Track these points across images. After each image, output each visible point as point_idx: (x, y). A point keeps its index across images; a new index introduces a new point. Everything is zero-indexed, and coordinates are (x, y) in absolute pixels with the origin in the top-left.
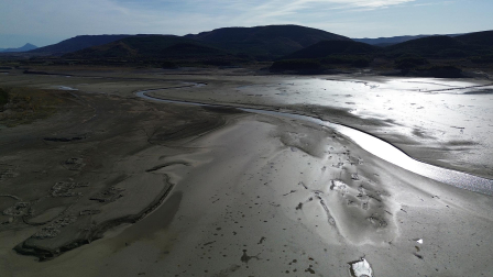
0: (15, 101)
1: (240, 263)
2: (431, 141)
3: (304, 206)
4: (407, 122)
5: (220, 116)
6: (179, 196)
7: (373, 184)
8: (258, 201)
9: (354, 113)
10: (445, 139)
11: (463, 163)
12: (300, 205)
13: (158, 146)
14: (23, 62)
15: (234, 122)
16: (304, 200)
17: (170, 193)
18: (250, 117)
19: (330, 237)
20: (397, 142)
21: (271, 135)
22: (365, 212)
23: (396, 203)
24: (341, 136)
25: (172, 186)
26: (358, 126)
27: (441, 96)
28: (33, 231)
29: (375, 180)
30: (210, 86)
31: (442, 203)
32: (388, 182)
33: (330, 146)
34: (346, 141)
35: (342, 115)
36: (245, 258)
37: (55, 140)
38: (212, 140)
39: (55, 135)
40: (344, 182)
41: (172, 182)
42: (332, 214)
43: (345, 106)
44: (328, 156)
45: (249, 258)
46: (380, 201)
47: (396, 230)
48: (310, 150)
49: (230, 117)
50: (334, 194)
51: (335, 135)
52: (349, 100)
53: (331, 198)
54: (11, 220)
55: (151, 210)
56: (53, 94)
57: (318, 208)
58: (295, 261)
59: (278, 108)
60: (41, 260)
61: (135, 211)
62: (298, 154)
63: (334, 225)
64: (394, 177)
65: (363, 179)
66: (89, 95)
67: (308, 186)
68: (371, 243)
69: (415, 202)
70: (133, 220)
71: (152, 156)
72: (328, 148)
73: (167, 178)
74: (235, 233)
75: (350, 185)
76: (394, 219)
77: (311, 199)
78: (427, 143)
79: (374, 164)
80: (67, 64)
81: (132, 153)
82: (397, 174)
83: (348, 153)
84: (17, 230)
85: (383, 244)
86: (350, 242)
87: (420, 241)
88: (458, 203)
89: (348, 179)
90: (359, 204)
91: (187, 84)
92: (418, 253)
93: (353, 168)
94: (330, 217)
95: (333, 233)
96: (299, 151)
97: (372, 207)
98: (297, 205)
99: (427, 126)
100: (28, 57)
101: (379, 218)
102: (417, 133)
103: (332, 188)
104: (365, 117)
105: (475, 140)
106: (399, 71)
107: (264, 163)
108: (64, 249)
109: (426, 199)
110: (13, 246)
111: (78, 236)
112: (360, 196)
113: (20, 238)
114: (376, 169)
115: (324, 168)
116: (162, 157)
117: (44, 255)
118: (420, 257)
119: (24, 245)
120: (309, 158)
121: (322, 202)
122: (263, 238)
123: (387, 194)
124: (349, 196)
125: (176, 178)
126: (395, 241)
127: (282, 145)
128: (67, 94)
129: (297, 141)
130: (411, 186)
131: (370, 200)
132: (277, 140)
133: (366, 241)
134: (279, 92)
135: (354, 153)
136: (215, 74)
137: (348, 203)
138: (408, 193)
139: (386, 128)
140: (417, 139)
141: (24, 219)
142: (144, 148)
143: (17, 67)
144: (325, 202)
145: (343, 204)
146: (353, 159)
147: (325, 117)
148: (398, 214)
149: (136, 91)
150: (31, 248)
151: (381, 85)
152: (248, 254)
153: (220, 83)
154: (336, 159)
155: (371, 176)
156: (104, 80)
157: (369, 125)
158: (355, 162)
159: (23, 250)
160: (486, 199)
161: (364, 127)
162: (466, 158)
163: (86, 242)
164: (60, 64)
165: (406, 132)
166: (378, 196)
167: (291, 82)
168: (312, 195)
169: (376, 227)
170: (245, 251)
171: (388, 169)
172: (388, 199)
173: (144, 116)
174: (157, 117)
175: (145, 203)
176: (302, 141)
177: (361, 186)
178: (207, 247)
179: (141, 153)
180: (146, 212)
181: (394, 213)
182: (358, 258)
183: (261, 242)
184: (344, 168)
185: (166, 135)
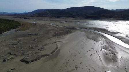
0: (22, 25)
1: (75, 68)
3: (93, 55)
5: (70, 30)
6: (59, 50)
7: (113, 50)
8: (80, 53)
9: (108, 30)
12: (92, 55)
13: (55, 37)
14: (24, 16)
15: (74, 32)
16: (93, 53)
17: (58, 49)
18: (79, 30)
20: (121, 39)
21: (84, 35)
22: (110, 57)
23: (120, 55)
24: (104, 36)
25: (58, 47)
26: (109, 34)
28: (25, 56)
29: (114, 49)
30: (68, 22)
32: (117, 50)
34: (106, 38)
35: (105, 31)
36: (76, 67)
37: (31, 35)
38: (68, 36)
39: (31, 34)
41: (58, 46)
42: (100, 57)
44: (100, 42)
46: (115, 55)
47: (120, 63)
48: (95, 40)
49: (73, 30)
50: (101, 52)
51: (102, 36)
53: (101, 53)
54: (20, 53)
56: (30, 24)
57: (97, 56)
58: (90, 69)
59: (86, 28)
60: (26, 63)
61: (49, 53)
62: (92, 41)
63: (101, 60)
64: (119, 48)
65: (110, 48)
66: (39, 24)
67: (94, 50)
68: (112, 66)
69: (126, 56)
70: (48, 55)
71: (53, 40)
72: (100, 40)
73: (57, 46)
74: (74, 61)
75: (106, 50)
76: (119, 60)
77: (95, 53)
79: (114, 45)
80: (34, 16)
81: (48, 39)
82: (120, 48)
83: (106, 41)
84: (21, 56)
85: (115, 67)
86: (106, 65)
87: (127, 67)
89: (106, 48)
90: (109, 55)
91: (63, 22)
92: (126, 70)
93: (107, 45)
94: (100, 58)
95: (101, 63)
96: (92, 40)
97: (112, 56)
100: (25, 15)
101: (114, 59)
102: (127, 36)
103: (101, 50)
104: (111, 31)
106: (122, 19)
107: (82, 43)
108: (32, 61)
110: (20, 60)
111: (35, 58)
112: (109, 53)
113: (22, 58)
114: (114, 46)
116: (56, 40)
117: (27, 62)
118: (126, 71)
119: (23, 60)
120: (95, 42)
121: (98, 54)
122: (81, 63)
123: (117, 53)
124: (106, 53)
125: (59, 46)
126: (119, 66)
127: (87, 38)
128: (34, 24)
129: (92, 37)
131: (112, 54)
132: (86, 37)
133: (110, 66)
134: (87, 24)
135: (108, 41)
136: (70, 19)
137: (105, 55)
138: (124, 53)
139: (117, 34)
140: (127, 38)
141: (23, 53)
142: (52, 37)
143: (23, 17)
145: (104, 55)
146: (107, 43)
147: (100, 31)
148: (120, 59)
149: (50, 23)
150: (24, 60)
151: (117, 23)
152: (77, 66)
153: (71, 22)
154: (102, 43)
155: (112, 48)
156: (42, 20)
157: (113, 34)
158: (108, 43)
159: (22, 61)
161: (111, 34)
163: (37, 60)
164: (32, 16)
165: (124, 36)
166: (114, 53)
167: (91, 21)
168: (95, 52)
169: (113, 62)
170: (76, 65)
171: (117, 46)
172: (117, 54)
173: (52, 30)
174: (55, 30)
175: (51, 51)
176: (93, 37)
177: (109, 50)
178: (66, 64)
179: (50, 39)
180: (51, 54)
181: (119, 58)
182: (107, 70)
183: (80, 63)
184: (105, 45)
185: (57, 34)
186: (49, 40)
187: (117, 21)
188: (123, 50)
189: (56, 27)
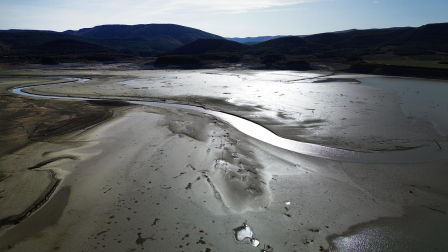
1: (136, 246)
2: (291, 121)
3: (192, 186)
4: (273, 107)
5: (106, 109)
6: (67, 190)
7: (249, 160)
8: (150, 186)
9: (230, 101)
10: (301, 119)
11: (315, 137)
12: (190, 185)
13: (41, 143)
15: (121, 115)
16: (192, 180)
17: (57, 189)
18: (137, 109)
19: (216, 210)
20: (265, 123)
21: (159, 125)
22: (244, 184)
23: (269, 173)
24: (221, 121)
25: (58, 181)
26: (235, 112)
27: (296, 85)
29: (252, 156)
30: (95, 80)
31: (303, 170)
32: (260, 157)
33: (213, 131)
34: (226, 125)
35: (220, 104)
36: (140, 241)
38: (99, 134)
40: (226, 160)
41: (59, 177)
42: (217, 189)
43: (222, 96)
44: (211, 139)
45: (144, 240)
46: (255, 173)
47: (270, 196)
48: (195, 135)
49: (119, 109)
50: (219, 171)
51: (216, 121)
52: (226, 90)
53: (216, 175)
55: (36, 208)
57: (206, 185)
58: (187, 236)
59: (164, 100)
61: (18, 211)
62: (186, 139)
63: (220, 198)
64: (266, 152)
65: (241, 156)
67: (196, 167)
68: (251, 209)
69: (283, 171)
70: (15, 220)
71: (36, 152)
72: (211, 133)
73: (53, 174)
74: (129, 219)
75: (231, 162)
76: (267, 188)
77: (199, 179)
78: (288, 123)
79: (250, 143)
81: (11, 152)
82: (267, 150)
83: (227, 135)
85: (261, 209)
86: (234, 211)
87: (288, 203)
88: (313, 169)
89: (229, 157)
90: (239, 178)
91: (70, 79)
92: (287, 213)
93: (233, 148)
94: (216, 192)
95: (219, 206)
96: (186, 137)
97: (250, 179)
98: (186, 185)
99: (287, 109)
101: (256, 188)
102: (281, 115)
103: (216, 166)
104: (239, 104)
105: (322, 118)
106: (264, 65)
107: (155, 150)
109: (290, 168)
112: (240, 171)
114: (251, 147)
115: (209, 150)
116: (46, 153)
118: (289, 216)
120: (195, 142)
121: (208, 180)
122: (156, 220)
123: (261, 167)
124: (230, 172)
125: (62, 172)
126: (270, 205)
127: (170, 132)
129: (184, 128)
130: (279, 158)
131: (248, 174)
132: (165, 128)
133: (247, 209)
134: (164, 84)
135: (233, 135)
136: (99, 70)
137: (230, 178)
138: (277, 164)
139: (256, 113)
140: (281, 120)
142: (24, 146)
144: (211, 180)
145: (227, 179)
146: (232, 140)
147: (207, 106)
148: (271, 183)
149: (12, 87)
151: (251, 77)
152: (143, 236)
153: (105, 78)
154: (218, 141)
155: (248, 154)
157: (244, 111)
158: (233, 142)
160: (333, 163)
161: (239, 112)
162: (317, 133)
165: (272, 115)
166: (254, 170)
167: (175, 75)
168: (200, 174)
169: (254, 196)
170: (139, 234)
171: (260, 146)
172: (262, 171)
173: (23, 113)
174: (38, 113)
175: (29, 201)
176: (188, 127)
177: (240, 163)
178: (101, 236)
179: (20, 152)
180: (31, 211)
181: (267, 182)
182: (241, 224)
183: (155, 223)
184: (226, 149)
185: (49, 131)
186: (14, 156)
187: (252, 71)
188: (273, 156)
189: (41, 103)
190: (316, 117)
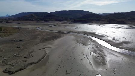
0: (4, 30)
1: (65, 75)
2: (118, 41)
3: (83, 59)
4: (111, 36)
5: (60, 34)
6: (48, 56)
7: (102, 53)
8: (70, 58)
9: (96, 34)
10: (121, 41)
11: (126, 47)
12: (82, 59)
13: (43, 43)
14: (6, 20)
15: (64, 36)
17: (46, 56)
18: (68, 35)
20: (108, 42)
21: (74, 40)
22: (100, 61)
23: (108, 58)
24: (93, 40)
25: (46, 54)
26: (98, 37)
27: (120, 29)
28: (8, 66)
29: (102, 52)
30: (57, 26)
31: (121, 58)
32: (106, 53)
33: (90, 43)
34: (94, 41)
35: (93, 34)
37: (14, 41)
38: (57, 41)
39: (14, 40)
40: (94, 53)
41: (46, 53)
42: (91, 61)
43: (94, 32)
44: (89, 45)
45: (68, 74)
46: (104, 58)
47: (108, 66)
48: (85, 44)
49: (62, 35)
50: (91, 56)
51: (91, 40)
52: (95, 30)
53: (90, 57)
54: (2, 63)
55: (41, 60)
56: (14, 29)
57: (87, 60)
58: (80, 75)
59: (75, 32)
60: (10, 74)
61: (36, 61)
62: (81, 45)
63: (91, 65)
64: (108, 51)
65: (99, 52)
66: (24, 29)
67: (84, 54)
68: (101, 69)
69: (113, 58)
70: (36, 63)
71: (41, 45)
72: (89, 43)
73: (45, 52)
74: (64, 67)
75: (96, 53)
76: (108, 63)
77: (85, 57)
78: (116, 42)
79: (102, 48)
80: (18, 20)
82: (108, 50)
83: (95, 45)
84: (3, 66)
85: (105, 70)
86: (96, 69)
87: (115, 69)
88: (125, 58)
89: (95, 52)
90: (98, 59)
91: (51, 26)
92: (114, 72)
93: (96, 49)
94: (90, 62)
95: (91, 67)
97: (102, 60)
98: (81, 59)
99: (116, 37)
100: (7, 18)
101: (103, 63)
102: (114, 39)
103: (90, 54)
104: (99, 35)
105: (129, 41)
106: (108, 22)
107: (72, 47)
108: (16, 71)
109: (116, 57)
110: (2, 70)
111: (20, 68)
112: (98, 56)
113: (5, 68)
114: (103, 49)
115: (88, 49)
116: (44, 46)
117: (11, 73)
118: (115, 73)
119: (5, 70)
120: (84, 46)
121: (88, 58)
123: (106, 56)
124: (95, 57)
125: (48, 52)
126: (108, 69)
127: (77, 42)
128: (18, 28)
129: (81, 41)
130: (112, 54)
131: (101, 58)
132: (75, 41)
133: (100, 69)
134: (76, 28)
135: (96, 45)
136: (59, 23)
137: (95, 59)
138: (111, 56)
139: (105, 38)
140: (114, 41)
141: (6, 63)
142: (39, 43)
143: (4, 21)
144: (89, 58)
145: (94, 59)
146: (96, 46)
147: (89, 35)
148: (109, 61)
149: (37, 28)
150: (7, 71)
151: (104, 26)
153: (60, 25)
154: (91, 46)
155: (101, 51)
156: (28, 25)
157: (101, 37)
158: (97, 47)
159: (5, 72)
160: (133, 57)
162: (127, 46)
163: (23, 69)
164: (15, 20)
165: (111, 39)
166: (103, 57)
167: (79, 25)
168: (85, 56)
169: (103, 65)
170: (66, 72)
171: (106, 49)
172: (106, 57)
173: (39, 35)
174: (43, 35)
175: (39, 59)
176: (82, 41)
177: (99, 54)
178: (56, 71)
179: (38, 45)
180: (39, 61)
181: (108, 61)
183: (71, 69)
184: (94, 49)
185: (45, 40)
186: (36, 46)
187: (104, 24)
188: (110, 53)
189: (43, 32)
190: (127, 41)
